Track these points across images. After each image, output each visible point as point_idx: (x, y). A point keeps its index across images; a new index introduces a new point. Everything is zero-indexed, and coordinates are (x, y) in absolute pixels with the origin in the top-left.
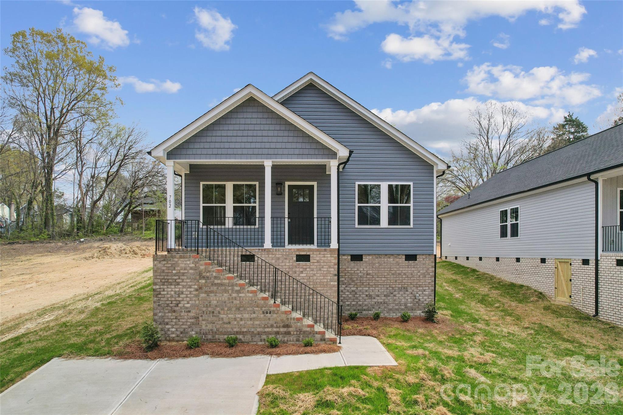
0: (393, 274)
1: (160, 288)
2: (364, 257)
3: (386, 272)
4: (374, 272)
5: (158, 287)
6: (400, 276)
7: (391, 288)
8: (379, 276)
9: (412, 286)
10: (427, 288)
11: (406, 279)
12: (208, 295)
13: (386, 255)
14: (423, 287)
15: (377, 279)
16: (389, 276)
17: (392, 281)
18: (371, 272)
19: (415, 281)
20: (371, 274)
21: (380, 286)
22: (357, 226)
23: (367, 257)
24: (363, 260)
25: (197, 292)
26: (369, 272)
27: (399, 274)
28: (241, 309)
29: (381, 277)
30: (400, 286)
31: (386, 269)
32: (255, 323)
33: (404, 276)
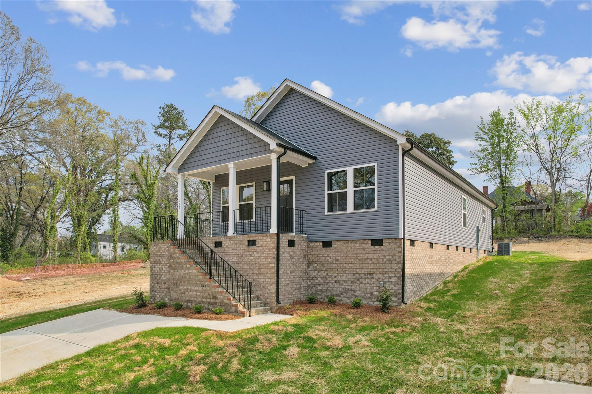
0: (359, 260)
2: (333, 243)
3: (353, 258)
4: (342, 258)
6: (366, 262)
7: (357, 275)
8: (347, 263)
9: (378, 273)
10: (393, 275)
11: (372, 265)
13: (353, 240)
14: (389, 274)
15: (345, 265)
16: (355, 262)
17: (358, 268)
18: (339, 258)
19: (381, 268)
20: (340, 260)
21: (347, 272)
22: (326, 213)
23: (336, 243)
24: (333, 246)
26: (337, 258)
27: (365, 260)
29: (348, 262)
30: (366, 272)
31: (353, 255)
33: (370, 262)
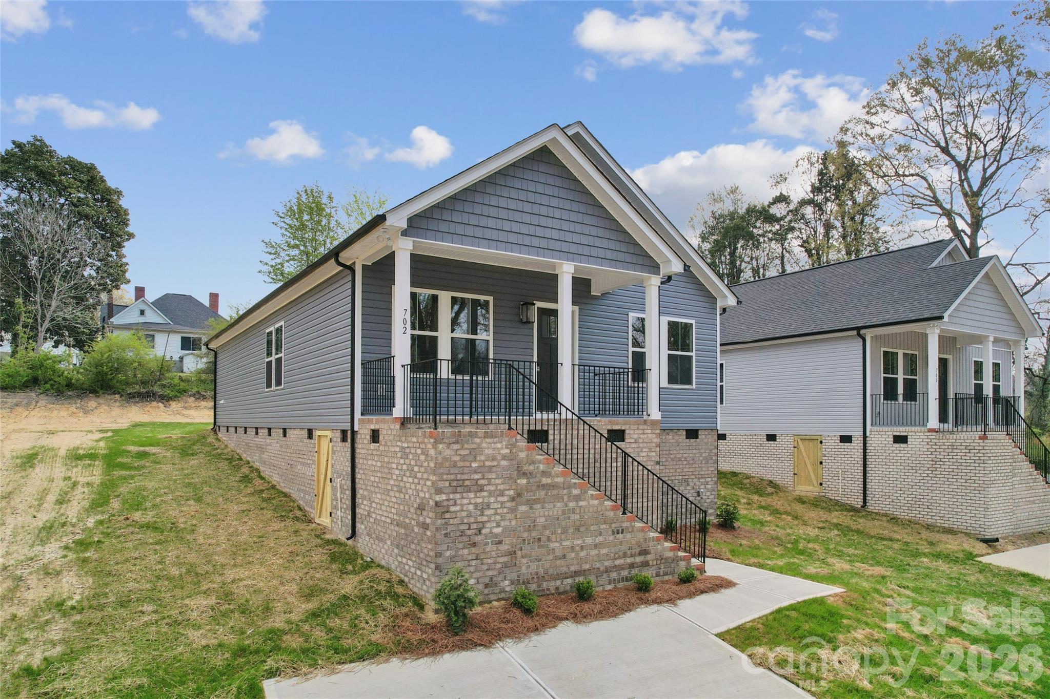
1: (448, 500)
5: (444, 497)
12: (531, 508)
25: (513, 504)
28: (582, 529)
32: (601, 552)
